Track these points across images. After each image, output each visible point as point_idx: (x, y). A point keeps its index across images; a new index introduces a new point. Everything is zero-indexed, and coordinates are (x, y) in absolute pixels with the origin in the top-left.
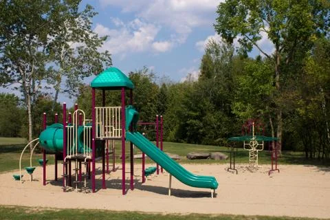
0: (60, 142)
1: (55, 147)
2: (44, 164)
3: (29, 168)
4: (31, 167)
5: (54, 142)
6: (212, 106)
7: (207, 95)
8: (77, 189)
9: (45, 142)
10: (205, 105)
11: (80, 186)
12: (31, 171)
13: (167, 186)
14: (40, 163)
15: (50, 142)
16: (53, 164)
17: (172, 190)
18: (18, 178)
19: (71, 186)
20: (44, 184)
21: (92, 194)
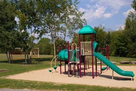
0: (66, 57)
1: (65, 59)
2: (60, 65)
4: (55, 67)
5: (64, 57)
6: (131, 40)
7: (128, 36)
8: (74, 76)
9: (61, 57)
10: (127, 40)
11: (75, 75)
12: (55, 68)
13: (112, 75)
15: (63, 57)
16: (64, 65)
17: (114, 77)
18: (50, 71)
19: (71, 75)
20: (61, 74)
21: (80, 78)
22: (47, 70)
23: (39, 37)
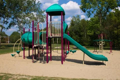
0: (31, 39)
1: (29, 41)
3: (18, 51)
5: (28, 39)
8: (39, 61)
9: (24, 39)
11: (41, 60)
12: (18, 53)
14: (22, 49)
15: (26, 39)
18: (13, 56)
19: (35, 60)
20: (24, 58)
21: (46, 63)
22: (9, 55)
23: (8, 27)
